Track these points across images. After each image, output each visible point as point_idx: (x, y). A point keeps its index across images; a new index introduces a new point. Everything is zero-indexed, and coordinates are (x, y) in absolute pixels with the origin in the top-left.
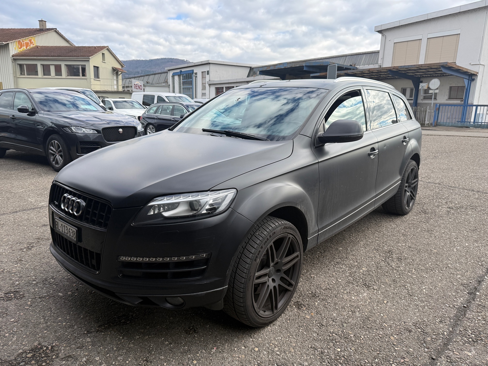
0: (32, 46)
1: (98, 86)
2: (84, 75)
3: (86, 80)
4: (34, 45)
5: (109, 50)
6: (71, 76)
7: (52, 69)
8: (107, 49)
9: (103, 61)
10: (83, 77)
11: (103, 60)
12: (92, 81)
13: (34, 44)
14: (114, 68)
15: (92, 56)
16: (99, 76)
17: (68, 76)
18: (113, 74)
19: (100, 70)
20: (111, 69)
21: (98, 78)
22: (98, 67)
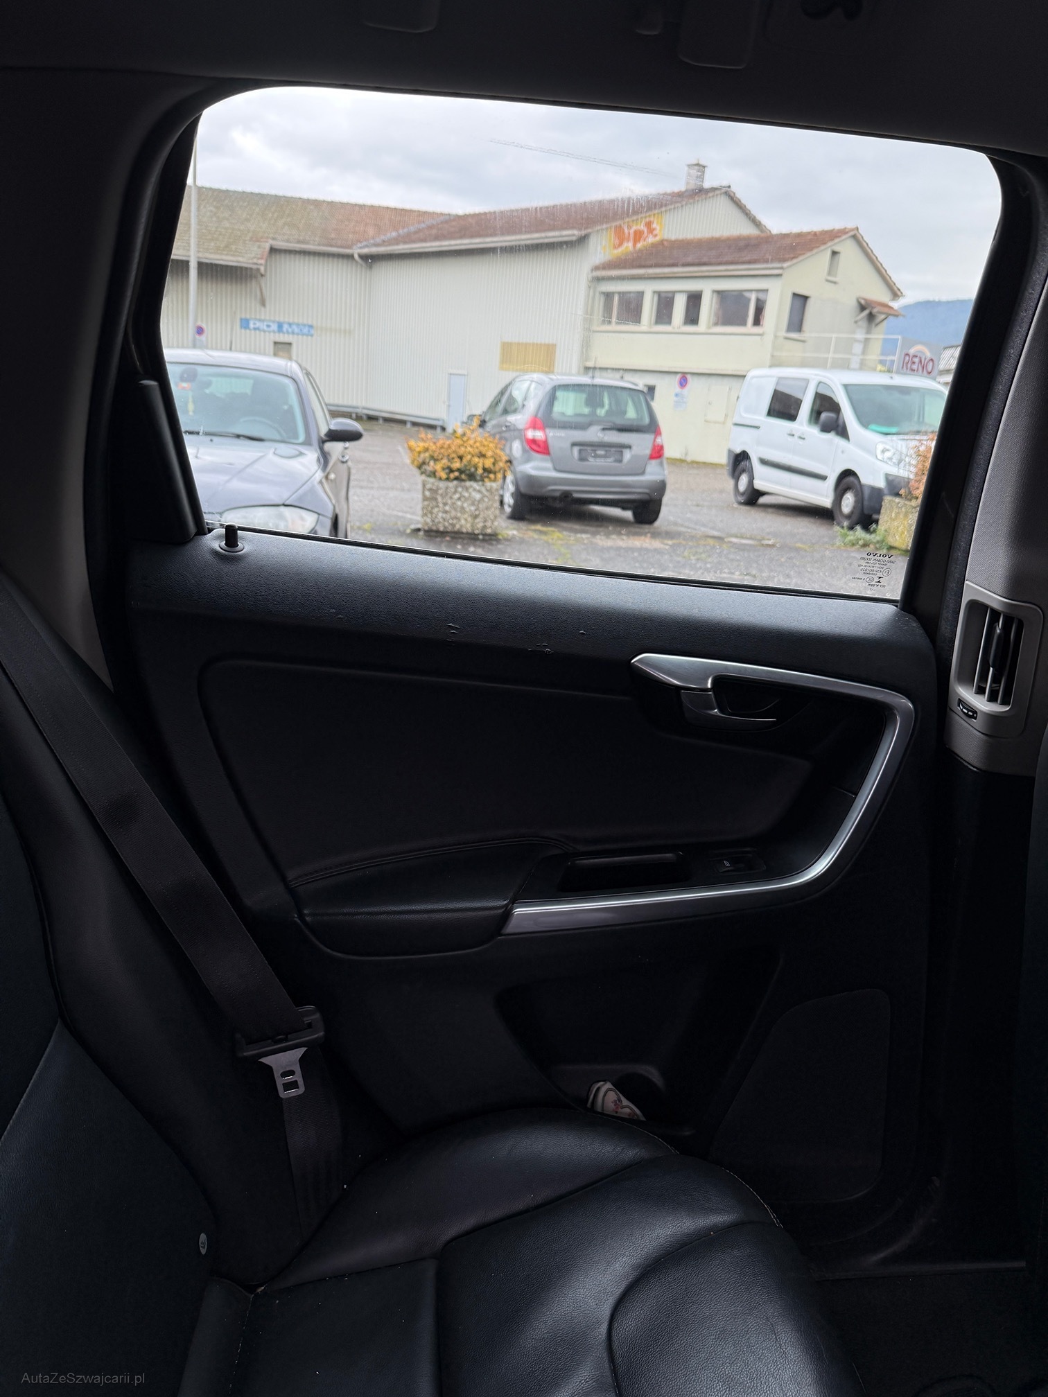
0: (650, 240)
2: (757, 322)
3: (759, 337)
4: (657, 238)
5: (856, 238)
6: (723, 324)
7: (680, 304)
8: (854, 237)
9: (830, 278)
10: (757, 330)
11: (829, 273)
12: (778, 341)
14: (863, 302)
15: (795, 261)
16: (804, 327)
18: (856, 322)
19: (811, 307)
20: (855, 303)
21: (800, 330)
22: (807, 297)
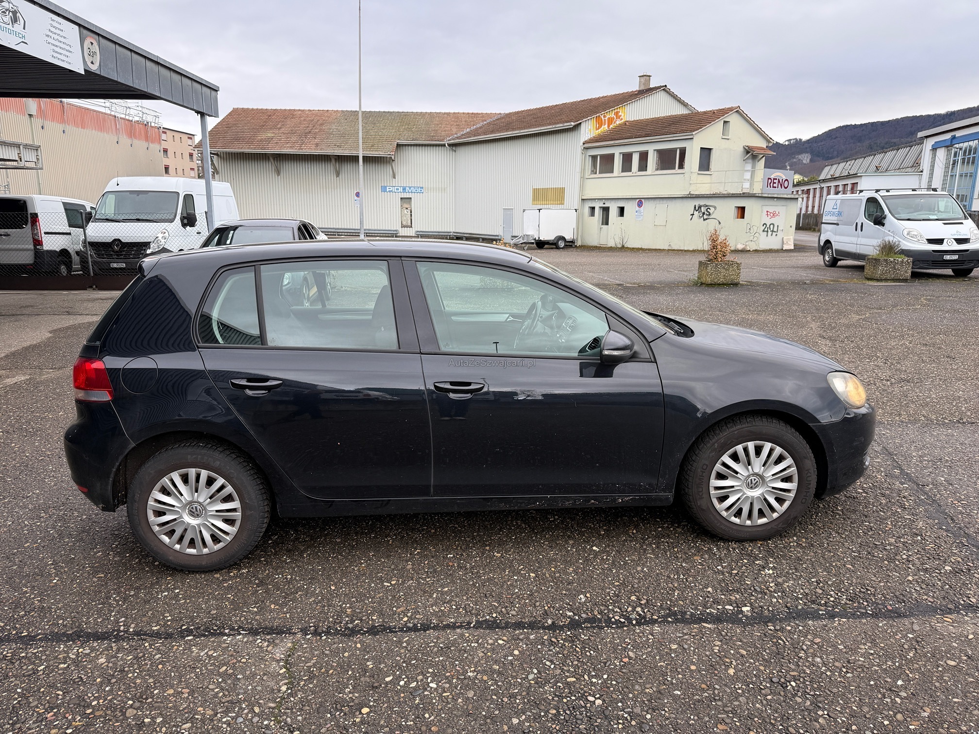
0: (618, 122)
1: (703, 184)
2: (681, 166)
3: (683, 175)
4: (623, 121)
6: (662, 169)
7: (636, 159)
8: (737, 111)
9: (723, 137)
10: (681, 171)
11: (724, 134)
12: (694, 176)
13: (622, 119)
14: (747, 148)
15: (700, 130)
16: (710, 167)
17: (657, 170)
18: (744, 160)
19: (714, 156)
20: (742, 149)
21: (708, 169)
22: (710, 149)
